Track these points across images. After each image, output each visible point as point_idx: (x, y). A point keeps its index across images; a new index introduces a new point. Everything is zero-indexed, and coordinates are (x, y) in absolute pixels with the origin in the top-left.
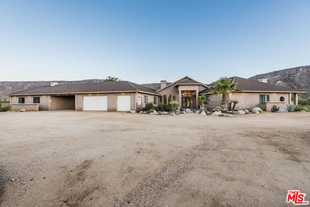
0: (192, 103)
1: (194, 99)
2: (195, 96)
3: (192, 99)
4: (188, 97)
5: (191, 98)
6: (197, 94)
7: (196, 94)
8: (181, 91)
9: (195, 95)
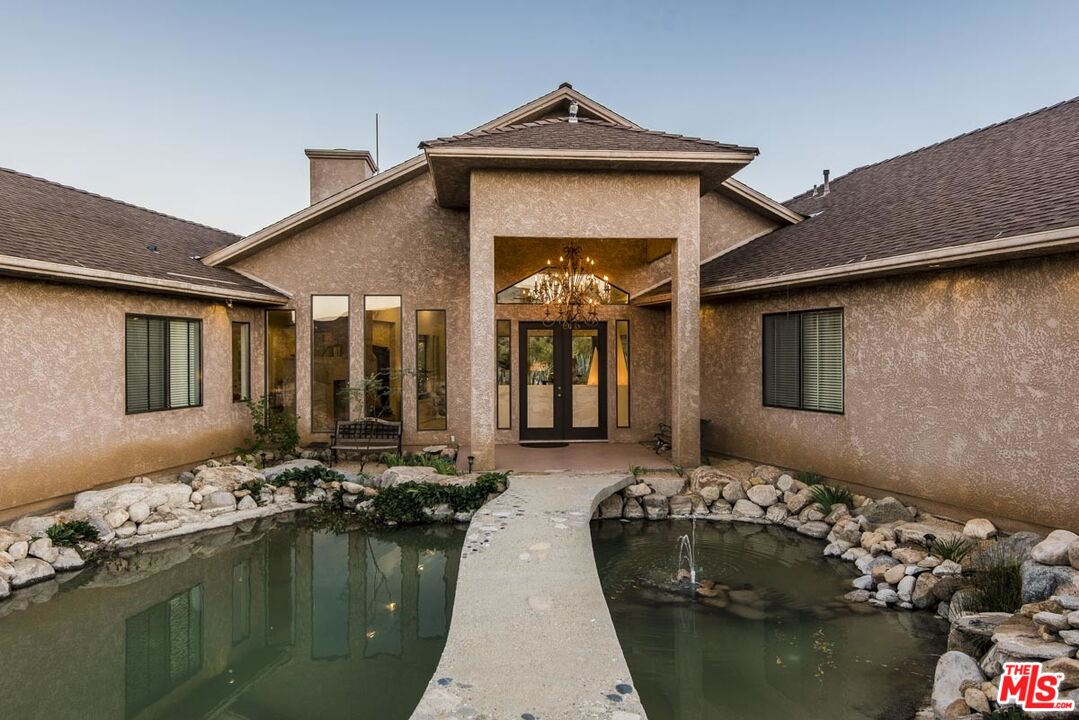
0: (623, 379)
1: (642, 347)
2: (660, 311)
3: (627, 338)
4: (584, 325)
5: (611, 337)
6: (687, 291)
7: (668, 288)
8: (497, 239)
9: (662, 298)
